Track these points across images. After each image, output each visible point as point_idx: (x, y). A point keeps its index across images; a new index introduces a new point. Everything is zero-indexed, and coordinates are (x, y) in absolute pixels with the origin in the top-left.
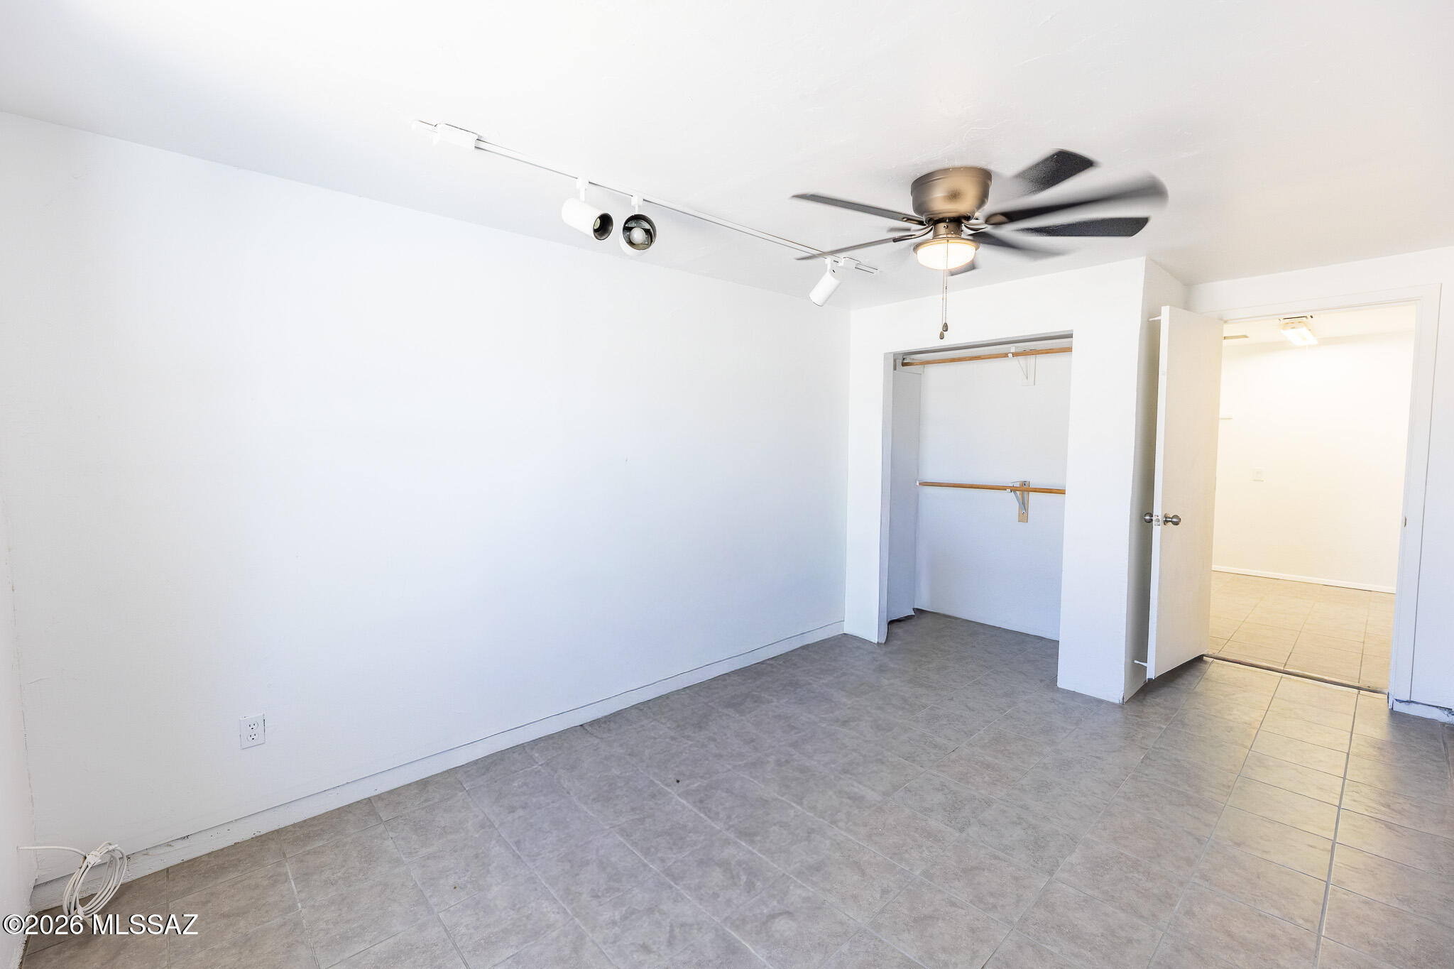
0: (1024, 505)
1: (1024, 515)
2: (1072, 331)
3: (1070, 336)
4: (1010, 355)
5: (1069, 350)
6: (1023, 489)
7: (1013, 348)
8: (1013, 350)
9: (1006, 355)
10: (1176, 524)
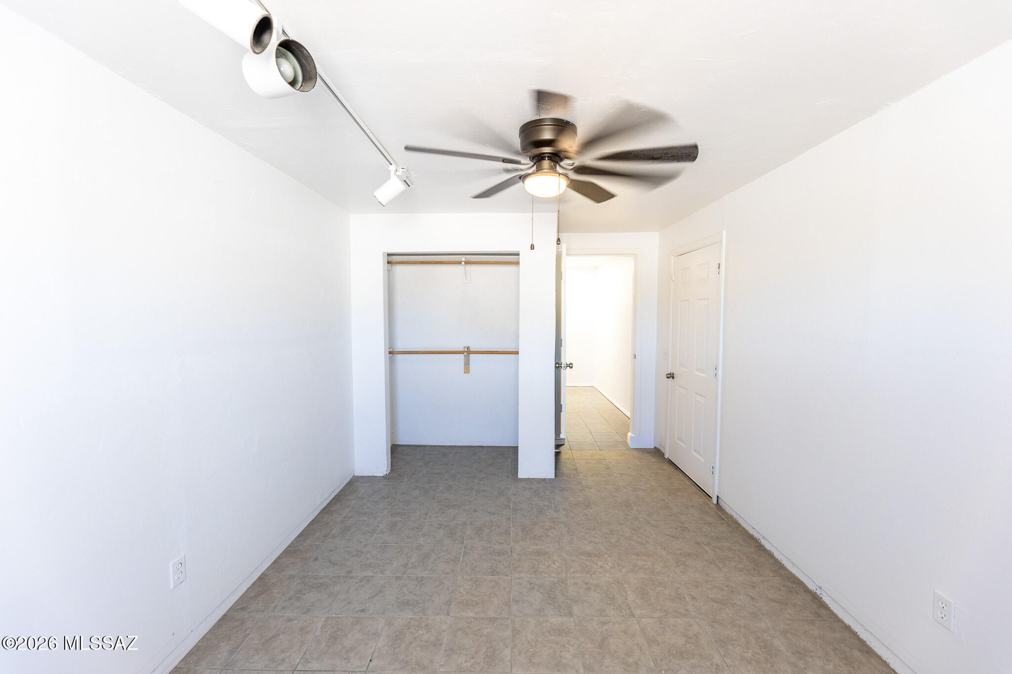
0: (467, 364)
1: (467, 370)
2: (519, 251)
3: (518, 254)
4: (463, 263)
5: (518, 263)
6: (468, 352)
7: (463, 258)
8: (463, 260)
9: (460, 263)
10: (571, 367)
